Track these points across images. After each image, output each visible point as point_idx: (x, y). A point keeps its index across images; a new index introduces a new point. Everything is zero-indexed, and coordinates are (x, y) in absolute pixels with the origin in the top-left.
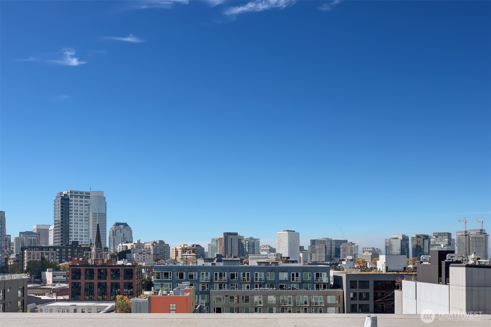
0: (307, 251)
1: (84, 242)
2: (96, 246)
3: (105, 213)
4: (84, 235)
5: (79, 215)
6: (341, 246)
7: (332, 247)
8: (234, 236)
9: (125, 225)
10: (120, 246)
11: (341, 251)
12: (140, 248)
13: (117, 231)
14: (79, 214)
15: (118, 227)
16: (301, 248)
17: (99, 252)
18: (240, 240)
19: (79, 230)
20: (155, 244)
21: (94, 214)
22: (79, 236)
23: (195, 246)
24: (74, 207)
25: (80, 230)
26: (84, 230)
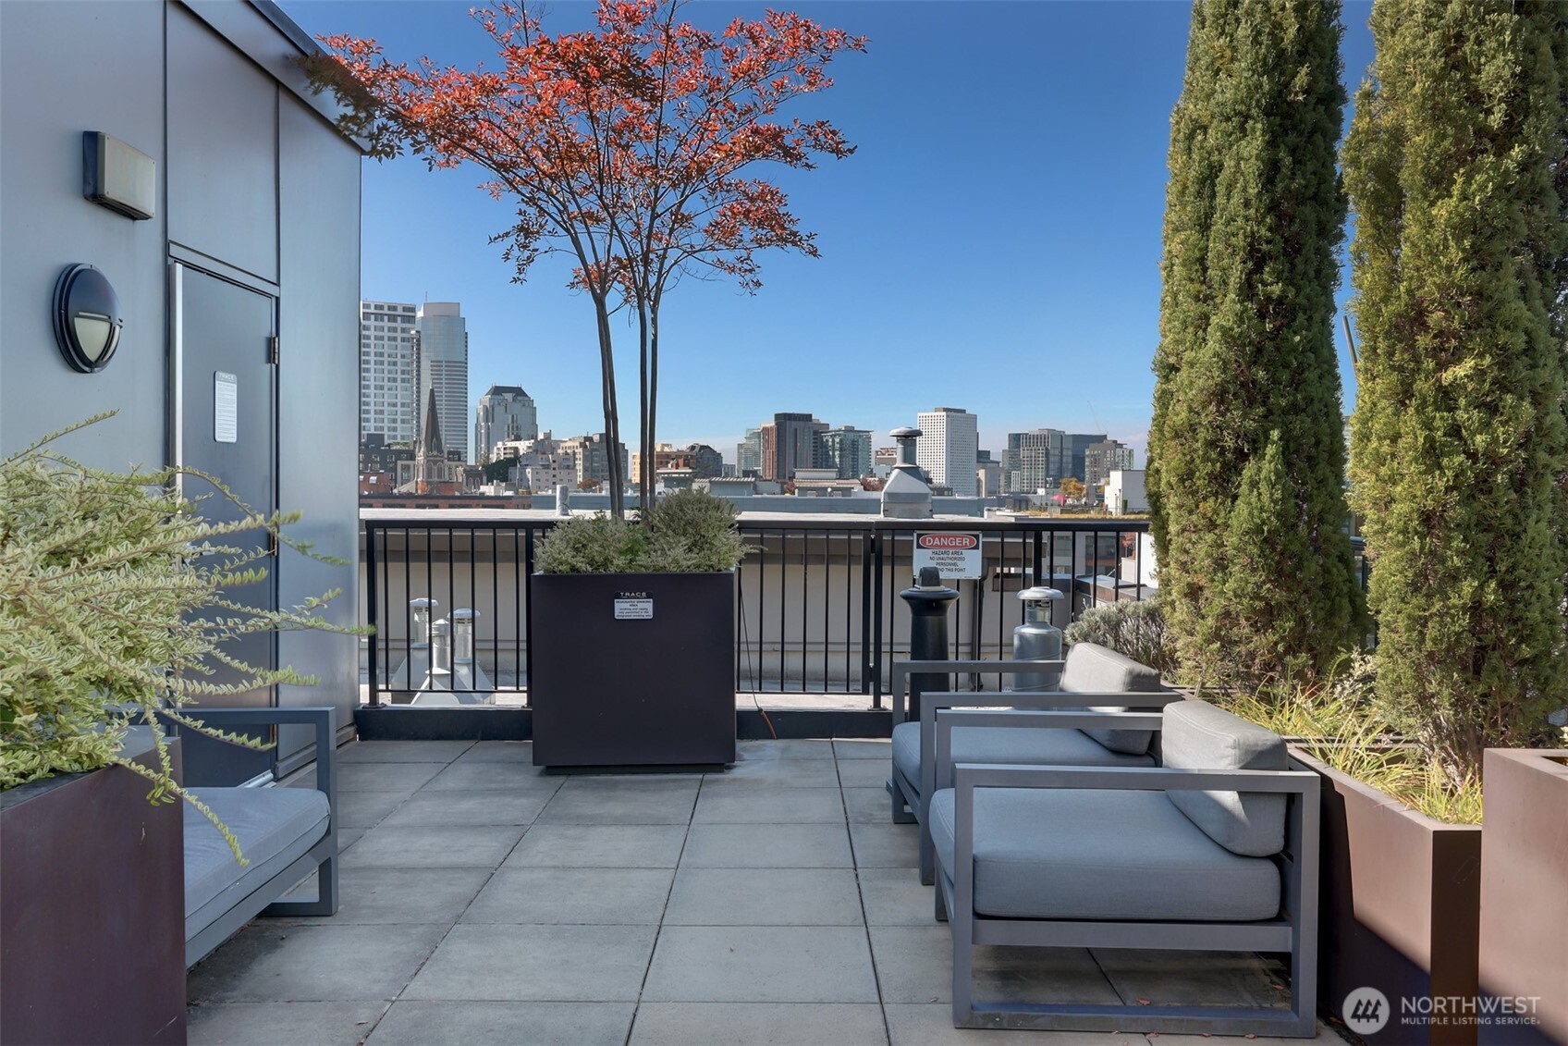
0: (998, 463)
1: (399, 437)
2: (426, 446)
3: (463, 360)
4: (399, 417)
5: (386, 366)
6: (1087, 453)
7: (1065, 453)
8: (802, 423)
9: (518, 392)
10: (498, 449)
11: (1087, 464)
12: (544, 453)
13: (497, 409)
14: (386, 363)
15: (500, 397)
16: (983, 457)
17: (435, 463)
18: (819, 431)
19: (386, 405)
20: (587, 443)
21: (436, 364)
22: (386, 421)
23: (697, 450)
24: (372, 346)
25: (389, 404)
26: (399, 405)
